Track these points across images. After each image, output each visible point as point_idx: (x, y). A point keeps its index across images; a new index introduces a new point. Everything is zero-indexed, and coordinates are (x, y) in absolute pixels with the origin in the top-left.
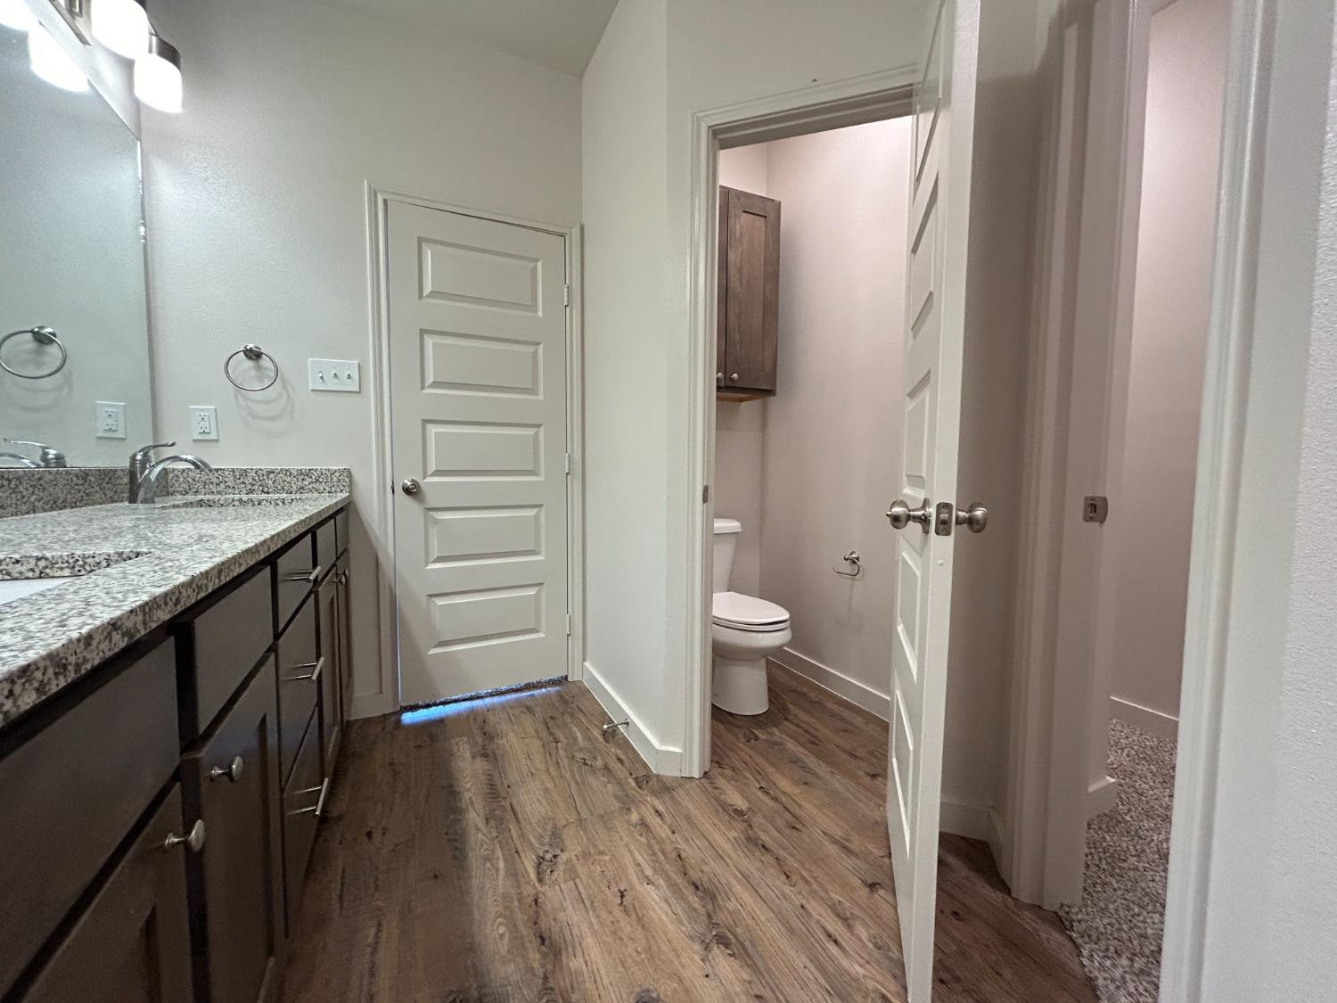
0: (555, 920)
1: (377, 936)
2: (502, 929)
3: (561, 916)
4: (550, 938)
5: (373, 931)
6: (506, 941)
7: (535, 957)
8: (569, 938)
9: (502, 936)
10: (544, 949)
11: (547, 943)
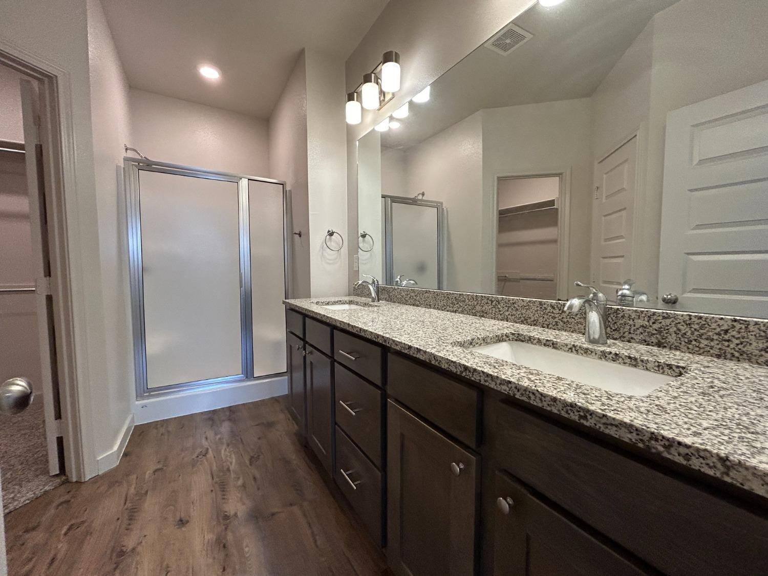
0: (214, 558)
1: (315, 542)
2: (247, 549)
3: (210, 561)
4: (219, 548)
5: (319, 543)
6: (245, 544)
7: (230, 537)
8: (209, 548)
9: (247, 546)
10: (224, 541)
11: (222, 545)
